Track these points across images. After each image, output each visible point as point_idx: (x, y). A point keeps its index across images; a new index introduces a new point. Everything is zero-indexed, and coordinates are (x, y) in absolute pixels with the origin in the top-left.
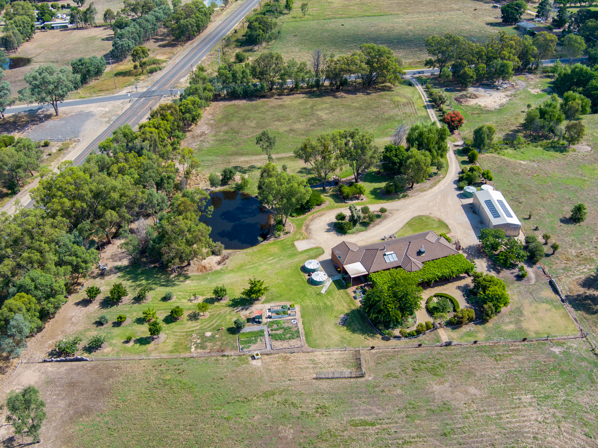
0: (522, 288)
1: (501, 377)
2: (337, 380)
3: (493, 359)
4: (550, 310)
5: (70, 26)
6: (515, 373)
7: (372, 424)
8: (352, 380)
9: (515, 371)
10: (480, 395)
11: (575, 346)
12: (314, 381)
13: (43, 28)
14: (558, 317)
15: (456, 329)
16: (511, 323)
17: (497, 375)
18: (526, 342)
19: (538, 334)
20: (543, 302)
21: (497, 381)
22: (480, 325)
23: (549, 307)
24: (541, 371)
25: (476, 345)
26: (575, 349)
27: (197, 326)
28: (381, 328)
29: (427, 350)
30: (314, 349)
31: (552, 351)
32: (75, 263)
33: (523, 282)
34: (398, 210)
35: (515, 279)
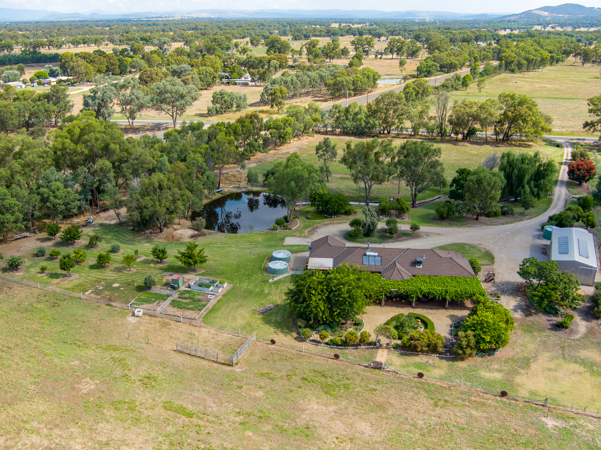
0: (552, 338)
1: (424, 426)
2: (199, 359)
3: (432, 402)
4: (581, 373)
5: (250, 84)
6: (452, 428)
7: (190, 415)
8: (216, 365)
9: (454, 426)
10: (370, 436)
11: (591, 427)
12: (172, 352)
13: (228, 83)
14: (588, 385)
15: (406, 355)
16: (499, 371)
17: (420, 422)
18: (504, 399)
19: (536, 395)
20: (576, 362)
21: (412, 429)
22: (448, 361)
23: (582, 369)
24: (501, 439)
25: (420, 380)
26: (588, 431)
27: (113, 277)
28: (299, 324)
29: (343, 365)
30: (206, 325)
31: (540, 421)
32: (46, 196)
33: (561, 334)
34: (439, 234)
35: (550, 327)
